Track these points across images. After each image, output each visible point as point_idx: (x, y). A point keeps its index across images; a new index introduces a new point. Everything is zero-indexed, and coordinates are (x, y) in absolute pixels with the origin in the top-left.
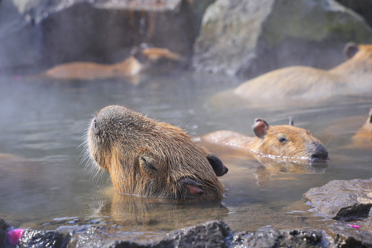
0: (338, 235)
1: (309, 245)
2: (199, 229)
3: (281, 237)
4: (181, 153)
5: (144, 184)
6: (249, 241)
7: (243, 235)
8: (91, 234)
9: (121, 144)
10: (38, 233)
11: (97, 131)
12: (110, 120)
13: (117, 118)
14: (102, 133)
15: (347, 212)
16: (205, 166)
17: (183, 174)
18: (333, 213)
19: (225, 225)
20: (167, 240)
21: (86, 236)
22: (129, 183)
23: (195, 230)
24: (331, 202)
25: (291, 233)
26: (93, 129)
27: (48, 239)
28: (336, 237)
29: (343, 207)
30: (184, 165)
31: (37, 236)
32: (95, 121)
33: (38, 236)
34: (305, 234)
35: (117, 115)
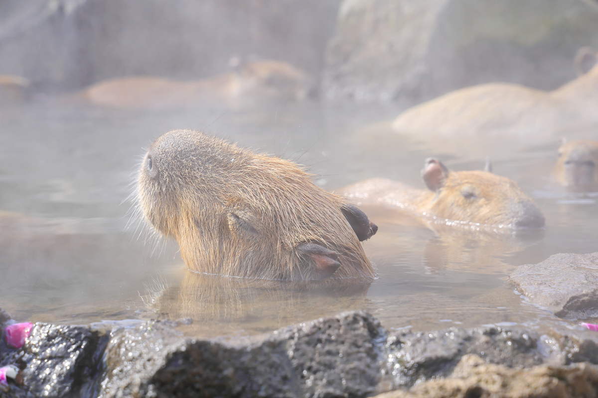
0: (566, 337)
1: (515, 352)
2: (330, 324)
3: (468, 339)
4: (298, 202)
5: (237, 257)
6: (413, 345)
7: (404, 335)
8: (146, 331)
9: (195, 193)
10: (57, 329)
11: (153, 173)
12: (175, 152)
13: (187, 149)
14: (163, 175)
15: (581, 303)
16: (338, 223)
17: (302, 236)
18: (557, 304)
19: (374, 319)
20: (275, 340)
21: (137, 334)
22: (212, 256)
23: (321, 326)
24: (554, 286)
25: (486, 333)
26: (146, 172)
27: (72, 338)
28: (562, 340)
29: (574, 295)
30: (303, 222)
31: (55, 333)
32: (149, 157)
33: (58, 333)
34: (509, 334)
35: (187, 144)
